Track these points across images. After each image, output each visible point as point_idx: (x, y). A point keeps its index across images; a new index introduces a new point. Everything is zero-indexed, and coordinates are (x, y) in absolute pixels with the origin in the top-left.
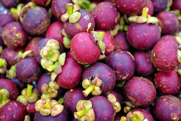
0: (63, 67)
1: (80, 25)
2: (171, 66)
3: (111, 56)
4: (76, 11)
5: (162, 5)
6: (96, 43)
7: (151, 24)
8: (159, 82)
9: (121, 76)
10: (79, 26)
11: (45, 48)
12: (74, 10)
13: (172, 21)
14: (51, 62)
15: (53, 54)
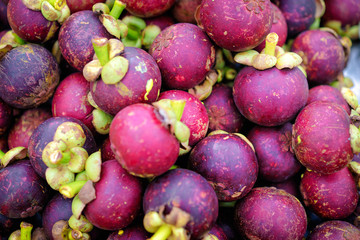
0: (97, 185)
1: (129, 87)
2: (337, 163)
3: (203, 150)
4: (116, 55)
5: (305, 16)
6: (169, 129)
7: (286, 70)
8: (311, 193)
9: (228, 193)
10: (127, 90)
11: (52, 145)
12: (112, 54)
13: (329, 52)
14: (68, 176)
15: (72, 155)
